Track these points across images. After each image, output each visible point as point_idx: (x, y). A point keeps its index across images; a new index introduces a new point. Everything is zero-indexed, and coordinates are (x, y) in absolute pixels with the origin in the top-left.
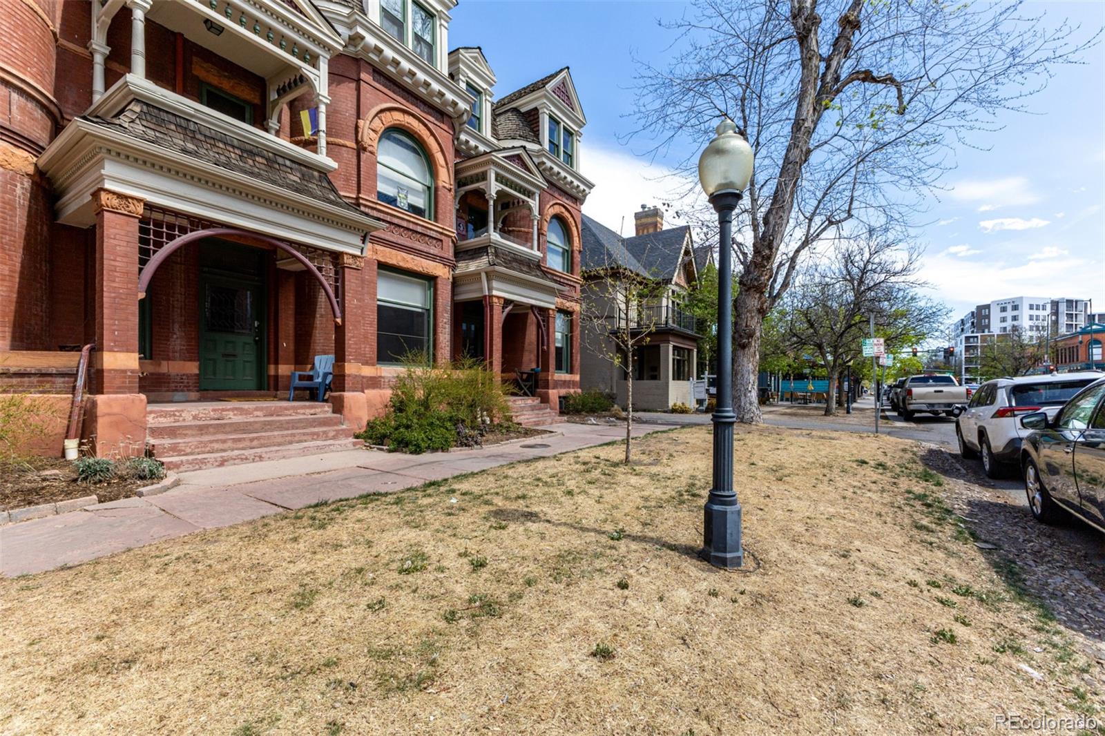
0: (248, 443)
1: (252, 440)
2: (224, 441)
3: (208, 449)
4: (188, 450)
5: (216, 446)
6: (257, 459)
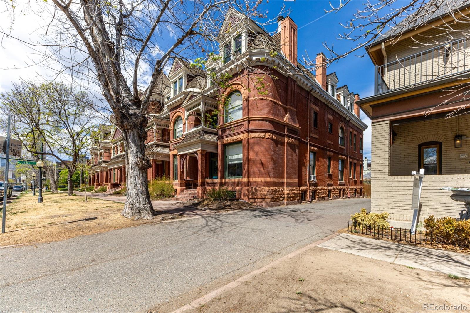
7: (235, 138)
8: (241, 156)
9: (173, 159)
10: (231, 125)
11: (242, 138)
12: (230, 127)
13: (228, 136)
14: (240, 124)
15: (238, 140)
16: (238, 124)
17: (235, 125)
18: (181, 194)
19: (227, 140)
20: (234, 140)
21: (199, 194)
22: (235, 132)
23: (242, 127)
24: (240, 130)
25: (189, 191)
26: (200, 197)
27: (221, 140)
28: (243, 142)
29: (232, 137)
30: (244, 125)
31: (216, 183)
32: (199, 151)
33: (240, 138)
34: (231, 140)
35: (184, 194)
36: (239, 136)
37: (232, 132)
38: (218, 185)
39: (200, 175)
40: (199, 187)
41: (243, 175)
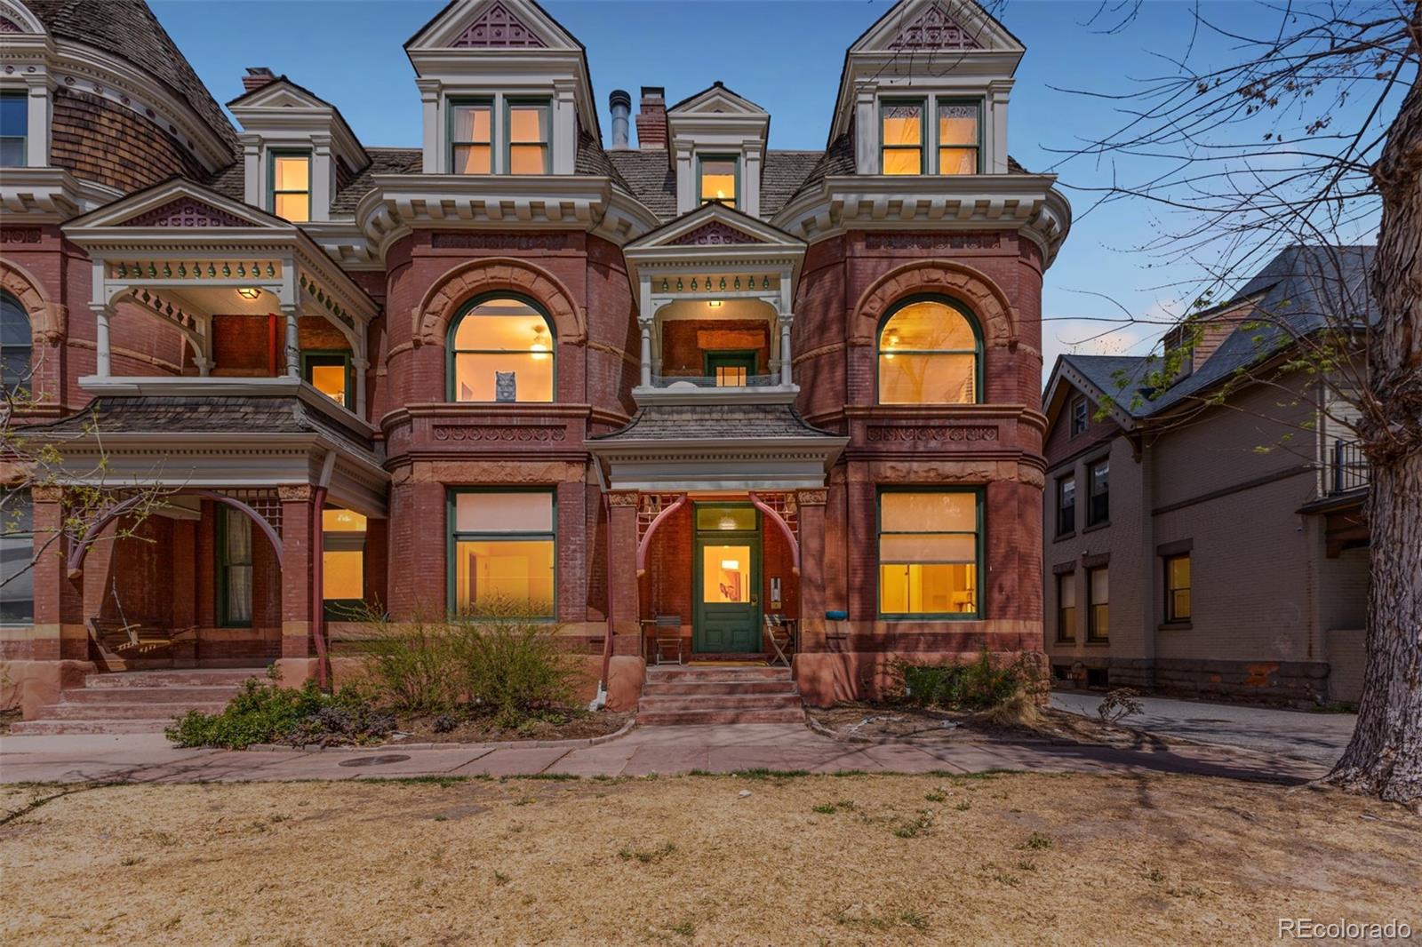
0: (121, 713)
1: (126, 710)
2: (98, 709)
3: (81, 716)
4: (65, 715)
5: (89, 713)
6: (97, 730)
7: (952, 468)
10: (928, 417)
11: (992, 474)
14: (979, 422)
16: (968, 423)
18: (643, 691)
19: (909, 473)
20: (948, 477)
21: (816, 685)
22: (953, 447)
23: (986, 436)
24: (979, 445)
25: (692, 674)
26: (828, 700)
27: (865, 464)
28: (992, 491)
29: (935, 465)
30: (995, 431)
31: (844, 638)
32: (812, 491)
33: (984, 474)
34: (932, 474)
35: (679, 690)
36: (973, 464)
37: (933, 444)
38: (850, 645)
39: (814, 603)
40: (810, 655)
41: (995, 608)
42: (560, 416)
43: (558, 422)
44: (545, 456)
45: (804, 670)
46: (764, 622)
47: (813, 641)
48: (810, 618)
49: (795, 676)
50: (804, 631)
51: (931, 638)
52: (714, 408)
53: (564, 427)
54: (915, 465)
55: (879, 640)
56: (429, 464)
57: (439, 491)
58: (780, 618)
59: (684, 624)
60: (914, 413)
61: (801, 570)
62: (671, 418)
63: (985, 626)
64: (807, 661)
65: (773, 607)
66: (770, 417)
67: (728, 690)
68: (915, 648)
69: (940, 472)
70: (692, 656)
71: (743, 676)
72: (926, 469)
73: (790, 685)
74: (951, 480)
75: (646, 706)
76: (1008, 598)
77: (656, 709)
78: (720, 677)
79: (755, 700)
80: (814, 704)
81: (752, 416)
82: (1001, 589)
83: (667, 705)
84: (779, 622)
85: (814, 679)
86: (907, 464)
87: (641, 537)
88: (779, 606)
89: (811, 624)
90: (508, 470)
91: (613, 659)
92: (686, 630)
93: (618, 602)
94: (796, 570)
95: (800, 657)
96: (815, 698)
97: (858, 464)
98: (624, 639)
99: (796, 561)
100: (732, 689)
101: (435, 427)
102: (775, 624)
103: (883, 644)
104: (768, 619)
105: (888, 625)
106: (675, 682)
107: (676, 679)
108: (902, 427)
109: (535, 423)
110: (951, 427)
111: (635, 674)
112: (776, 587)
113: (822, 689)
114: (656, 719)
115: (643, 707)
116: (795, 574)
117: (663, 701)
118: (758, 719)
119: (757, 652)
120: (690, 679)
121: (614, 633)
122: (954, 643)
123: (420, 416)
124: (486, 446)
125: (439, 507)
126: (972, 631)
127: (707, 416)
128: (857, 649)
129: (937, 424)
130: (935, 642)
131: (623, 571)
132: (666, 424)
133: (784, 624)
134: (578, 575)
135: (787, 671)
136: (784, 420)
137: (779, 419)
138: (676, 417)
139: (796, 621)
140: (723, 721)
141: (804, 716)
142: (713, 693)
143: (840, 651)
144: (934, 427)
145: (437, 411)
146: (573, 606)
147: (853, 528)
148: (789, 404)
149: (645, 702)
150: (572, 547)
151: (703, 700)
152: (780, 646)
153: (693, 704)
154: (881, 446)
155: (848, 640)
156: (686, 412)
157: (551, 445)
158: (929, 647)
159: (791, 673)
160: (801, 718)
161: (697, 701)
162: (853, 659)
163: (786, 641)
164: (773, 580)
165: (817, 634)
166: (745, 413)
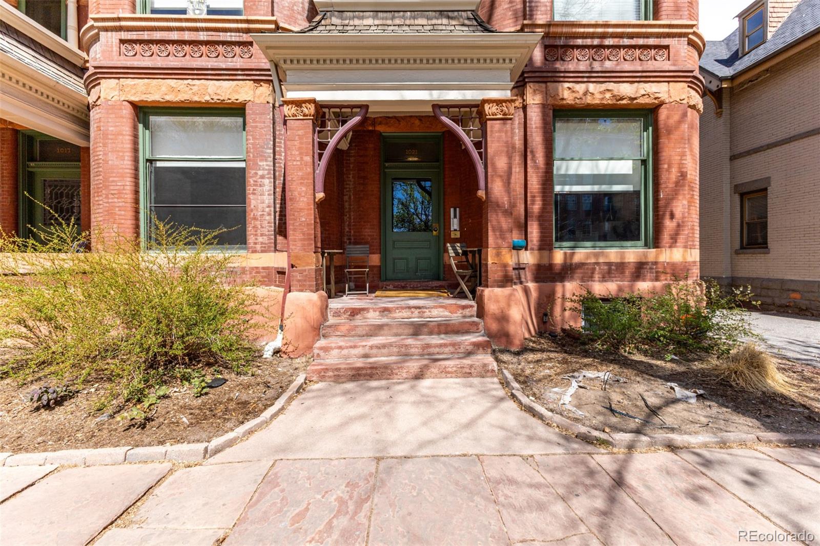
7: (626, 89)
8: (625, 167)
9: (135, 128)
10: (603, 36)
11: (664, 96)
12: (596, 42)
13: (590, 76)
14: (651, 41)
15: (641, 101)
16: (641, 41)
17: (626, 42)
18: (322, 332)
19: (585, 94)
20: (622, 99)
21: (505, 325)
22: (627, 66)
23: (658, 58)
24: (651, 65)
25: (375, 311)
26: (517, 342)
27: (543, 85)
28: (663, 113)
29: (611, 86)
30: (666, 52)
31: (524, 269)
32: (498, 102)
33: (657, 95)
34: (608, 95)
35: (360, 331)
36: (647, 85)
37: (608, 65)
38: (529, 275)
39: (501, 230)
40: (498, 290)
41: (666, 237)
42: (248, 31)
43: (245, 37)
44: (230, 74)
45: (492, 307)
46: (446, 251)
47: (500, 274)
48: (498, 247)
49: (481, 313)
50: (490, 261)
51: (606, 267)
52: (396, 14)
53: (251, 44)
54: (592, 87)
55: (557, 269)
56: (117, 81)
57: (128, 111)
58: (461, 247)
59: (374, 253)
60: (591, 30)
61: (487, 193)
62: (351, 23)
63: (657, 256)
64: (493, 295)
65: (453, 236)
66: (454, 22)
67: (411, 331)
68: (591, 278)
69: (615, 93)
70: (381, 284)
71: (427, 313)
72: (602, 89)
73: (476, 324)
74: (624, 102)
75: (322, 354)
76: (679, 226)
77: (332, 359)
78: (405, 313)
79: (441, 346)
80: (502, 347)
81: (434, 21)
82: (672, 216)
83: (345, 352)
84: (460, 251)
85: (503, 318)
86: (583, 86)
87: (320, 155)
88: (458, 235)
89: (498, 254)
90: (195, 89)
91: (289, 295)
92: (375, 259)
93: (294, 230)
94: (481, 193)
95: (487, 292)
96: (504, 340)
97: (537, 86)
98: (301, 272)
99: (482, 183)
100: (417, 330)
101: (123, 42)
102: (457, 254)
103: (560, 273)
104: (450, 248)
105: (565, 254)
106: (358, 321)
107: (358, 317)
108: (578, 47)
109: (221, 39)
110: (624, 47)
111: (314, 313)
112: (455, 217)
113: (512, 329)
114: (331, 374)
115: (318, 355)
116: (480, 199)
117: (340, 348)
118: (445, 373)
119: (438, 279)
120: (373, 318)
121: (293, 266)
122: (627, 273)
123: (106, 29)
124: (173, 62)
125: (127, 129)
126: (644, 260)
127: (389, 22)
128: (537, 279)
129: (611, 43)
130: (609, 272)
131: (300, 194)
132: (346, 28)
133: (465, 253)
134: (267, 202)
135: (472, 306)
136: (468, 26)
137: (463, 25)
138: (357, 22)
139: (480, 252)
140: (405, 375)
141: (496, 368)
142: (396, 335)
143: (521, 283)
144: (609, 47)
145: (123, 23)
146: (262, 235)
147: (532, 152)
148: (473, 11)
149: (321, 348)
150: (260, 173)
151: (384, 346)
152: (463, 277)
153: (374, 351)
154: (559, 65)
155: (527, 269)
156: (368, 18)
157: (238, 63)
158: (603, 277)
159: (475, 309)
160: (493, 371)
161: (378, 347)
162: (532, 290)
163: (468, 272)
164: (452, 210)
165: (505, 266)
166: (428, 19)
